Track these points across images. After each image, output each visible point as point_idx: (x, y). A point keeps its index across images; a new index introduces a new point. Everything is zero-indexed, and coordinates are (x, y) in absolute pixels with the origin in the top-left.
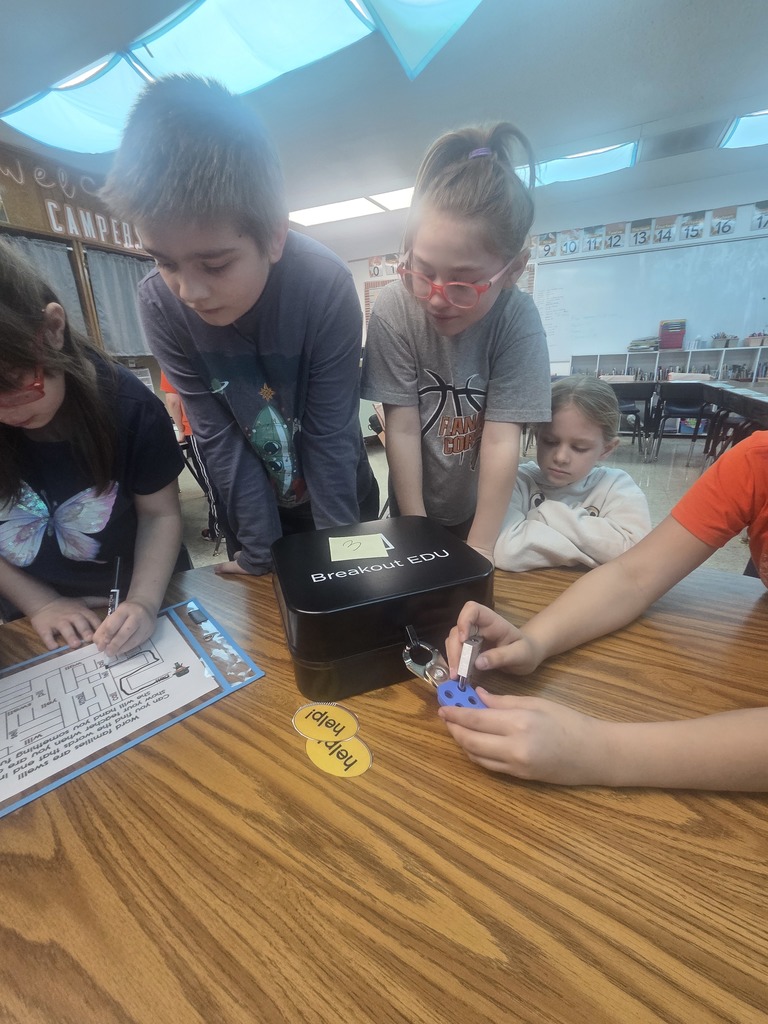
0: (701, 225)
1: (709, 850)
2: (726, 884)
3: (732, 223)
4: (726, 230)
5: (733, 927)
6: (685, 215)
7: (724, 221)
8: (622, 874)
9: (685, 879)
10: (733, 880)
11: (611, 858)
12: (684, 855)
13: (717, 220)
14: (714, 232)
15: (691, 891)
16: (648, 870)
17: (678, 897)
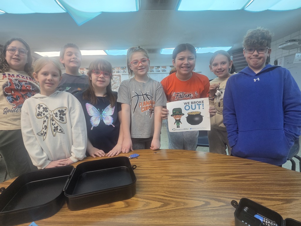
0: (159, 69)
1: (165, 209)
2: (169, 214)
3: (166, 69)
4: (165, 71)
5: (170, 222)
6: (156, 67)
7: (164, 69)
8: (145, 223)
9: (160, 217)
10: (170, 213)
11: (142, 221)
12: (160, 212)
13: (163, 69)
14: (163, 71)
15: (161, 219)
16: (151, 219)
17: (158, 222)
